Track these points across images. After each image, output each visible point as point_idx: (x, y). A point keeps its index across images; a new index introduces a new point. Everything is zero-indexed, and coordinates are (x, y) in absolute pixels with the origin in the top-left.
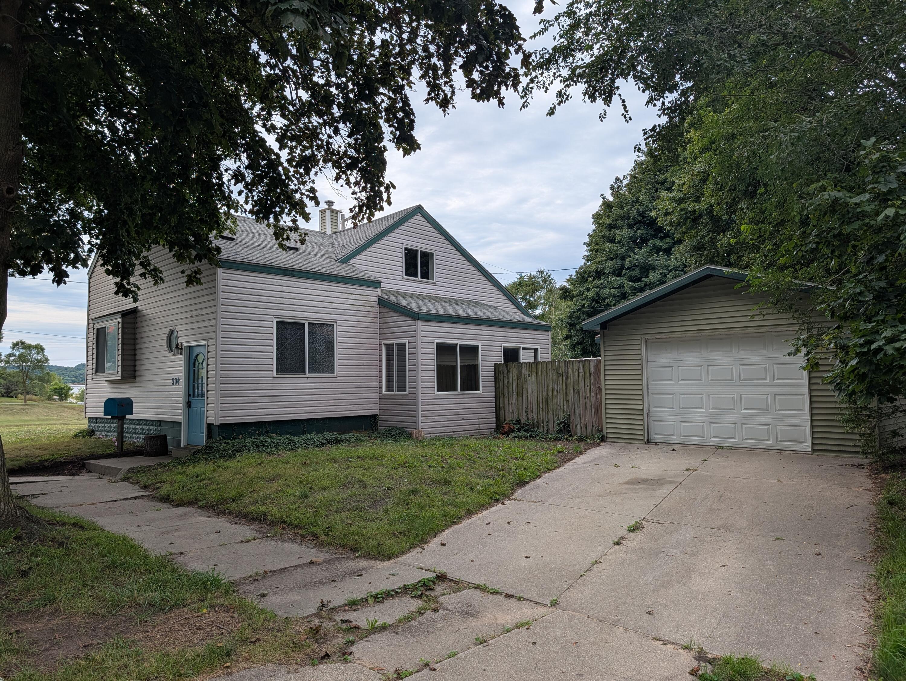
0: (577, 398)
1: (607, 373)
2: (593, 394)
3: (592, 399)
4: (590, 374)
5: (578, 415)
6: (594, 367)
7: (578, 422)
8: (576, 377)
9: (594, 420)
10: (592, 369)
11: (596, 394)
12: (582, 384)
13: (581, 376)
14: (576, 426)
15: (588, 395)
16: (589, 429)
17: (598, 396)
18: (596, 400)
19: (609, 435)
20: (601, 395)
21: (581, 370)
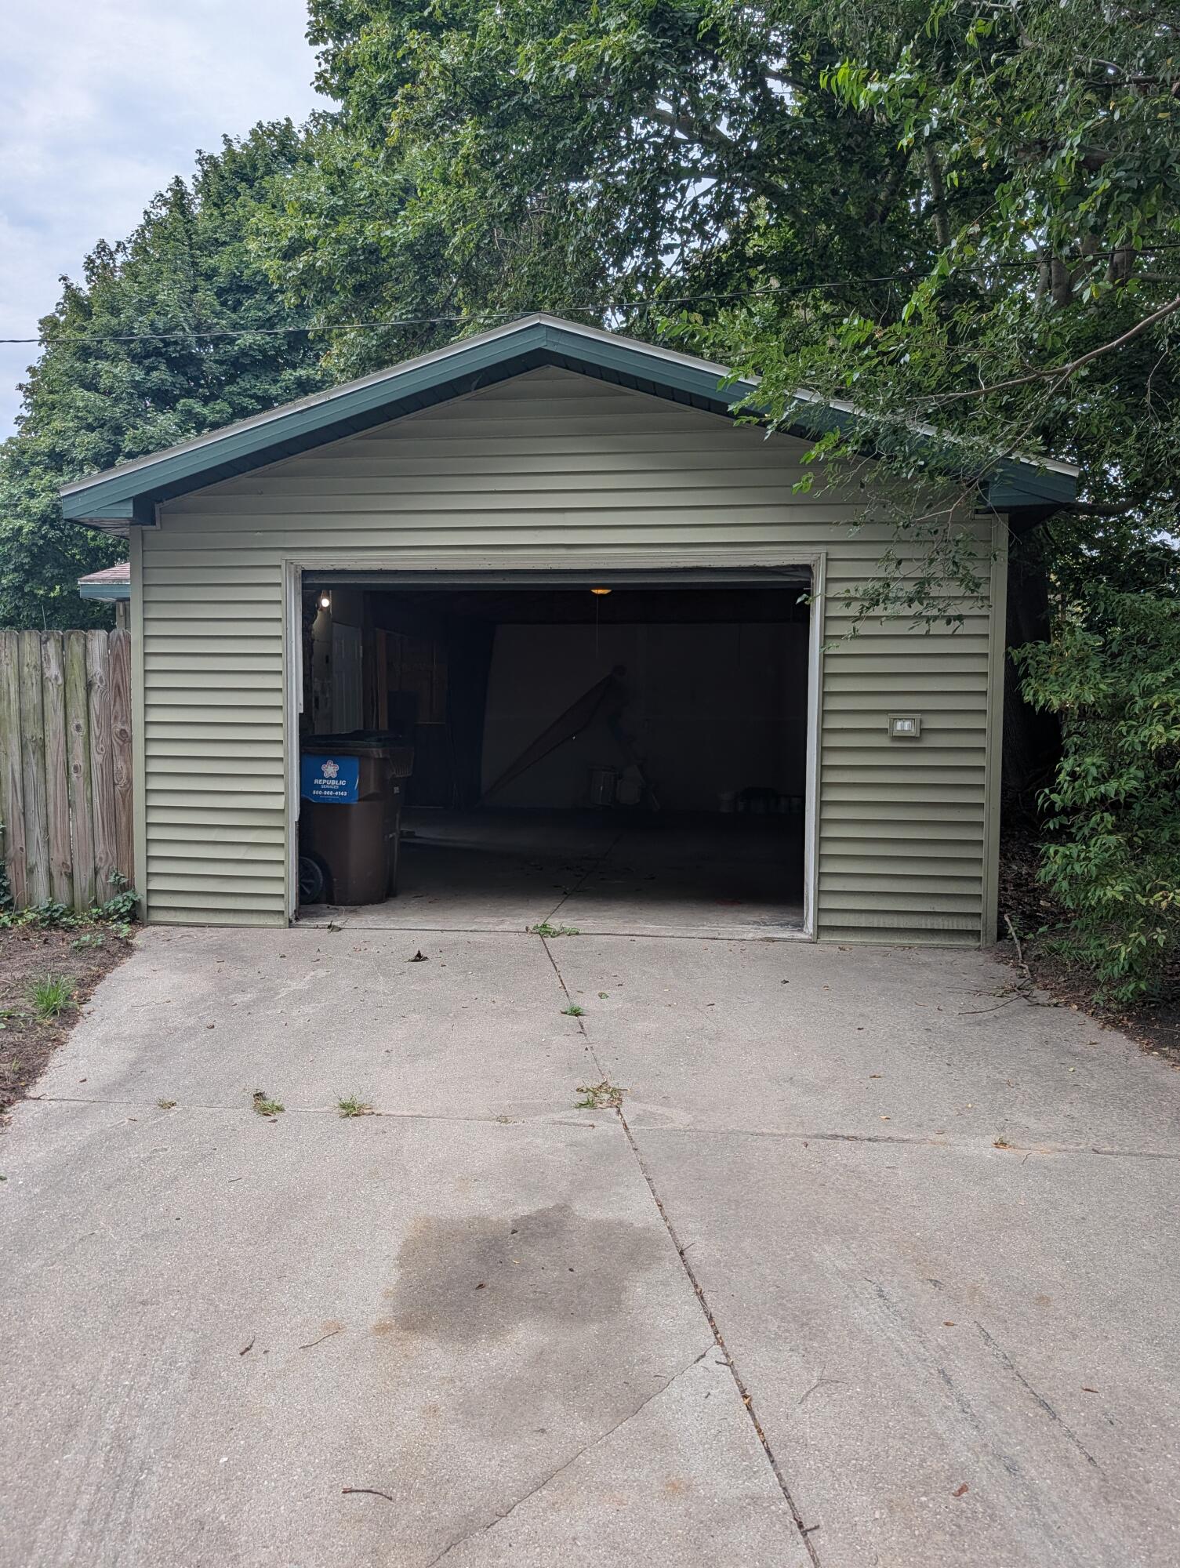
0: (34, 769)
1: (155, 681)
2: (97, 758)
3: (96, 776)
4: (89, 686)
5: (37, 832)
6: (105, 661)
7: (38, 858)
8: (33, 694)
9: (100, 849)
10: (97, 669)
11: (110, 758)
12: (55, 721)
13: (53, 695)
14: (31, 871)
15: (78, 759)
16: (83, 877)
17: (119, 764)
18: (110, 780)
19: (156, 901)
20: (129, 760)
21: (53, 670)
